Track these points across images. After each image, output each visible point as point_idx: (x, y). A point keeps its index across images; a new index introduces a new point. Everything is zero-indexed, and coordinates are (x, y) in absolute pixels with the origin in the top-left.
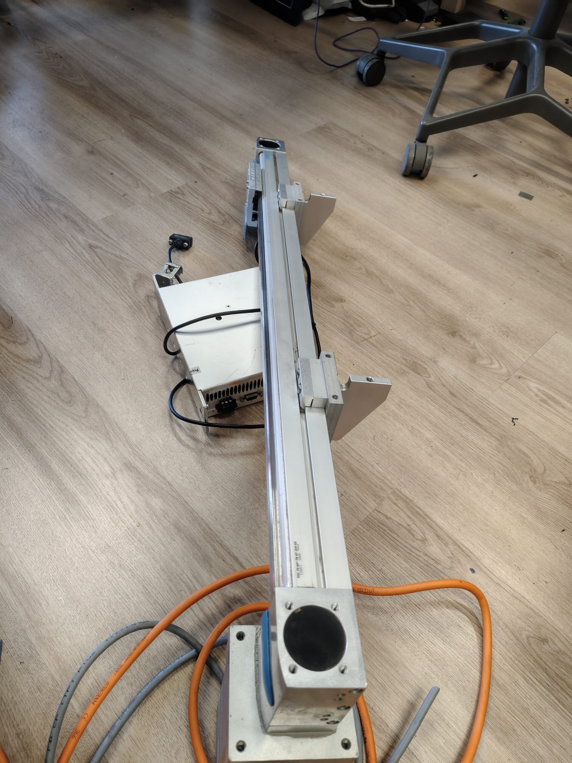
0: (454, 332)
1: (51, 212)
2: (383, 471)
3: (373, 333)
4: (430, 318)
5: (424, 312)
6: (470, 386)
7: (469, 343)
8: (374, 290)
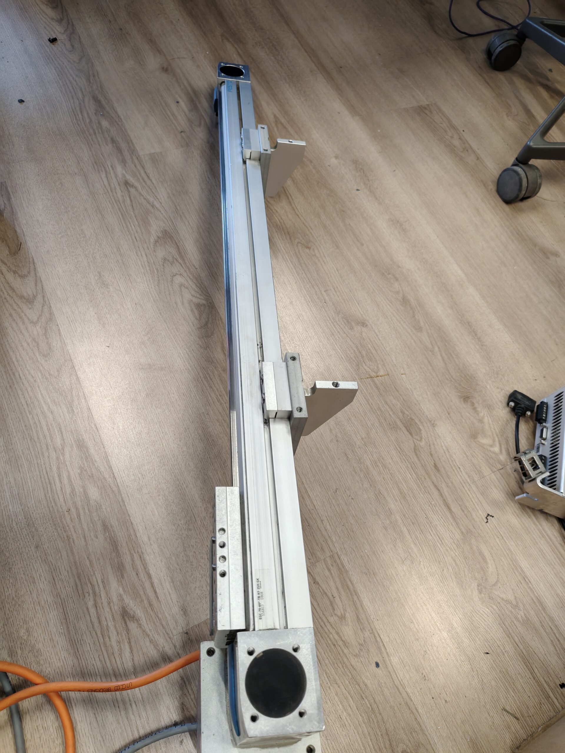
0: (468, 397)
1: (101, 132)
2: (330, 529)
3: (382, 373)
4: (449, 373)
5: (446, 364)
6: (458, 464)
7: (478, 414)
8: (402, 322)
